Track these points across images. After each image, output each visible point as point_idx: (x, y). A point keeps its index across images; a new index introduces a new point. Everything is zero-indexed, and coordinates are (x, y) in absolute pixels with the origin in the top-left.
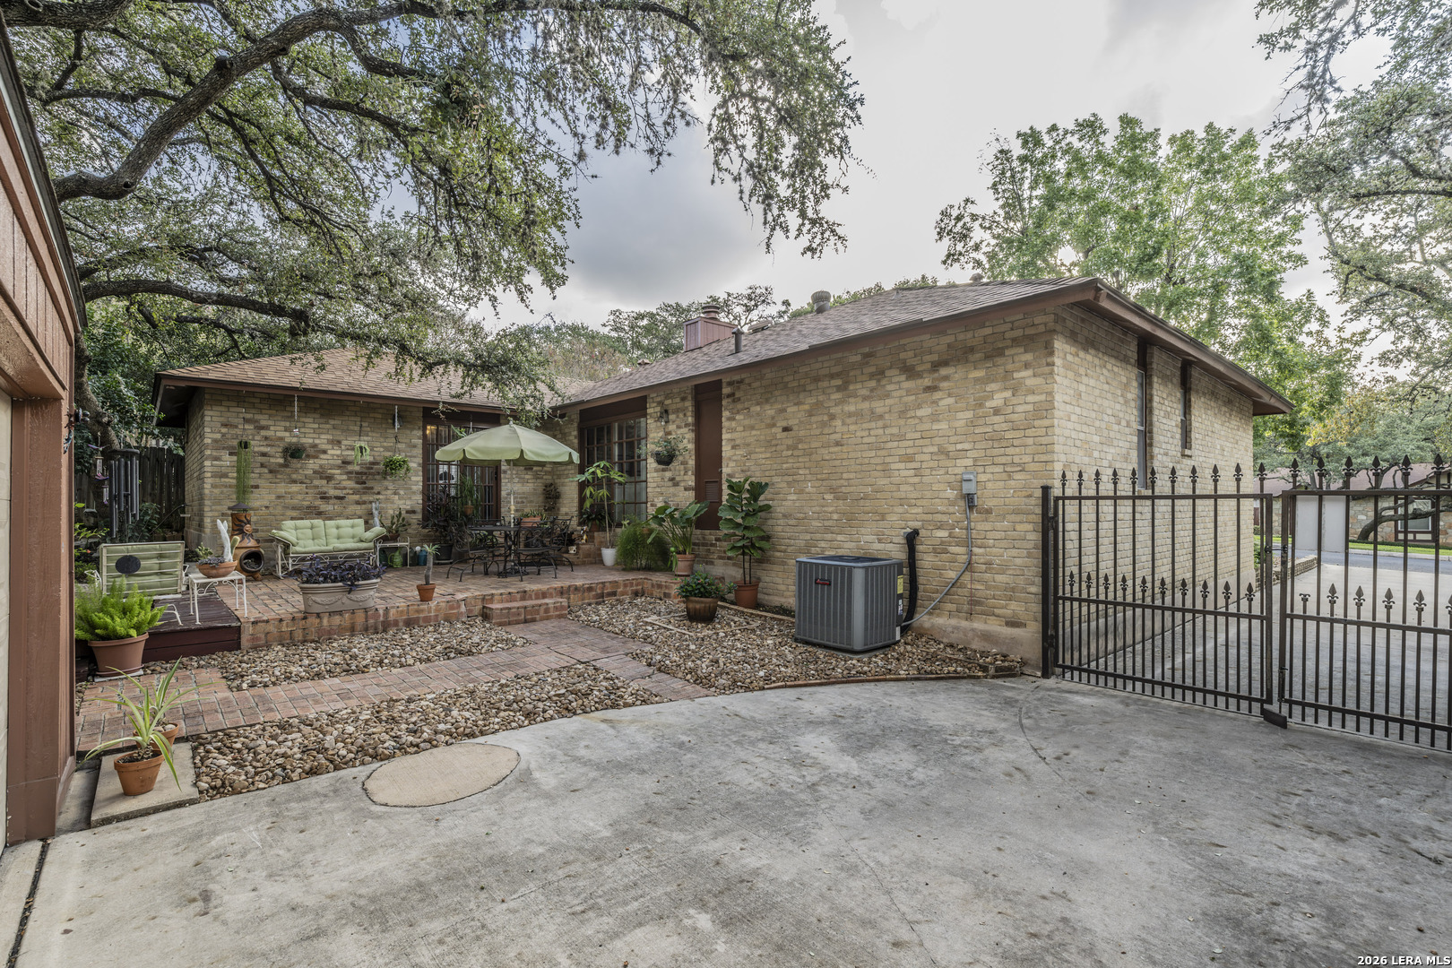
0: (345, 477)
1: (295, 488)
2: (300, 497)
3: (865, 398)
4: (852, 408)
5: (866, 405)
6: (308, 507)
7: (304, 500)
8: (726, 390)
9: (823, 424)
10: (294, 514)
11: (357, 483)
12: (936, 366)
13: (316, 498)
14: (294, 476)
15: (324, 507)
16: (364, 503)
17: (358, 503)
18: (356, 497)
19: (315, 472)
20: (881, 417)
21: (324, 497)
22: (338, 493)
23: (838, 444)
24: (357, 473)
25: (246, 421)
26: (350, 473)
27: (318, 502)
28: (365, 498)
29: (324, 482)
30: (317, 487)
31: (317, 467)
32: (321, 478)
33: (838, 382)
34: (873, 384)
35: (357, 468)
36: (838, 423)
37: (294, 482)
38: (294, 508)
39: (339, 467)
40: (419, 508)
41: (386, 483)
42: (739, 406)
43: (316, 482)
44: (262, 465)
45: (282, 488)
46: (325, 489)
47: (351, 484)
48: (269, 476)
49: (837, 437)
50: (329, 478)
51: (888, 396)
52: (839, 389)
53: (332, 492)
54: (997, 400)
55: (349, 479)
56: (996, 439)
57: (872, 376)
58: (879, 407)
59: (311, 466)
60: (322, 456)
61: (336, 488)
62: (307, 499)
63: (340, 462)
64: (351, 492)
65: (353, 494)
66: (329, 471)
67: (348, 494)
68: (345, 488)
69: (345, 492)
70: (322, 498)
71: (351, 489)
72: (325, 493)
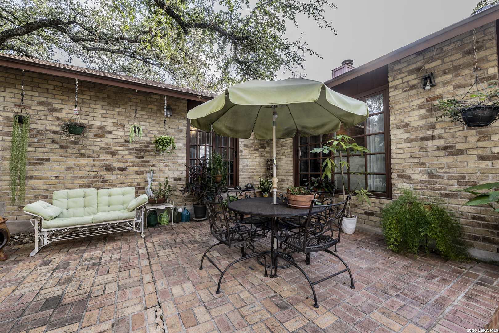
0: (127, 153)
1: (83, 161)
2: (88, 168)
6: (95, 177)
7: (91, 171)
10: (82, 182)
11: (137, 157)
13: (101, 170)
14: (83, 151)
15: (108, 176)
16: (142, 173)
17: (137, 173)
18: (136, 169)
19: (102, 148)
21: (109, 169)
22: (121, 165)
24: (137, 150)
25: (40, 104)
26: (132, 149)
27: (104, 173)
28: (142, 169)
29: (109, 156)
30: (103, 160)
31: (103, 144)
32: (107, 153)
35: (137, 146)
37: (83, 156)
38: (82, 178)
39: (122, 145)
40: (183, 177)
41: (158, 158)
43: (102, 157)
44: (53, 141)
45: (71, 161)
46: (109, 162)
47: (132, 158)
48: (60, 150)
50: (114, 154)
53: (115, 165)
55: (130, 154)
59: (99, 143)
60: (109, 136)
61: (119, 162)
62: (94, 170)
63: (123, 141)
64: (131, 164)
65: (133, 166)
66: (114, 148)
67: (129, 166)
68: (127, 162)
69: (126, 164)
70: (107, 169)
71: (132, 162)
72: (110, 165)
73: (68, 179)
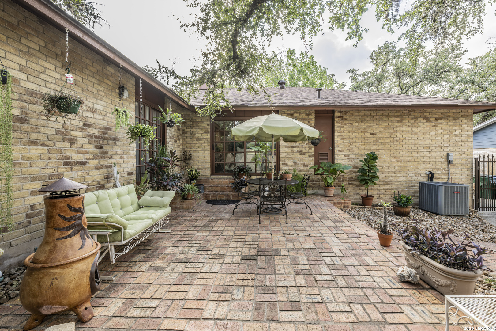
0: (86, 140)
1: (35, 151)
2: (41, 163)
3: (409, 126)
4: (404, 129)
5: (410, 129)
6: (51, 176)
7: (46, 167)
8: (337, 114)
9: (391, 134)
10: (35, 186)
11: (96, 147)
12: (437, 119)
13: (59, 165)
14: (34, 136)
16: (102, 167)
17: (97, 168)
18: (95, 162)
19: (58, 132)
20: (417, 133)
21: (68, 163)
22: (80, 158)
23: (397, 141)
24: (96, 137)
26: (90, 136)
27: (62, 169)
28: (102, 162)
29: (67, 145)
30: (60, 151)
31: (59, 127)
32: (64, 140)
33: (398, 119)
34: (413, 121)
35: (95, 132)
36: (398, 134)
37: (34, 143)
38: (34, 179)
39: (82, 130)
40: (134, 171)
41: (115, 148)
42: (346, 122)
43: (59, 145)
46: (68, 153)
47: (91, 148)
49: (398, 139)
50: (72, 141)
51: (419, 126)
52: (398, 121)
53: (76, 157)
54: (457, 133)
55: (90, 143)
56: (456, 144)
57: (412, 119)
58: (416, 130)
59: (53, 125)
61: (78, 152)
62: (50, 165)
63: (82, 123)
64: (91, 156)
65: (93, 159)
66: (72, 133)
67: (89, 159)
68: (86, 153)
69: (87, 156)
70: (66, 164)
71: (92, 154)
72: (68, 159)
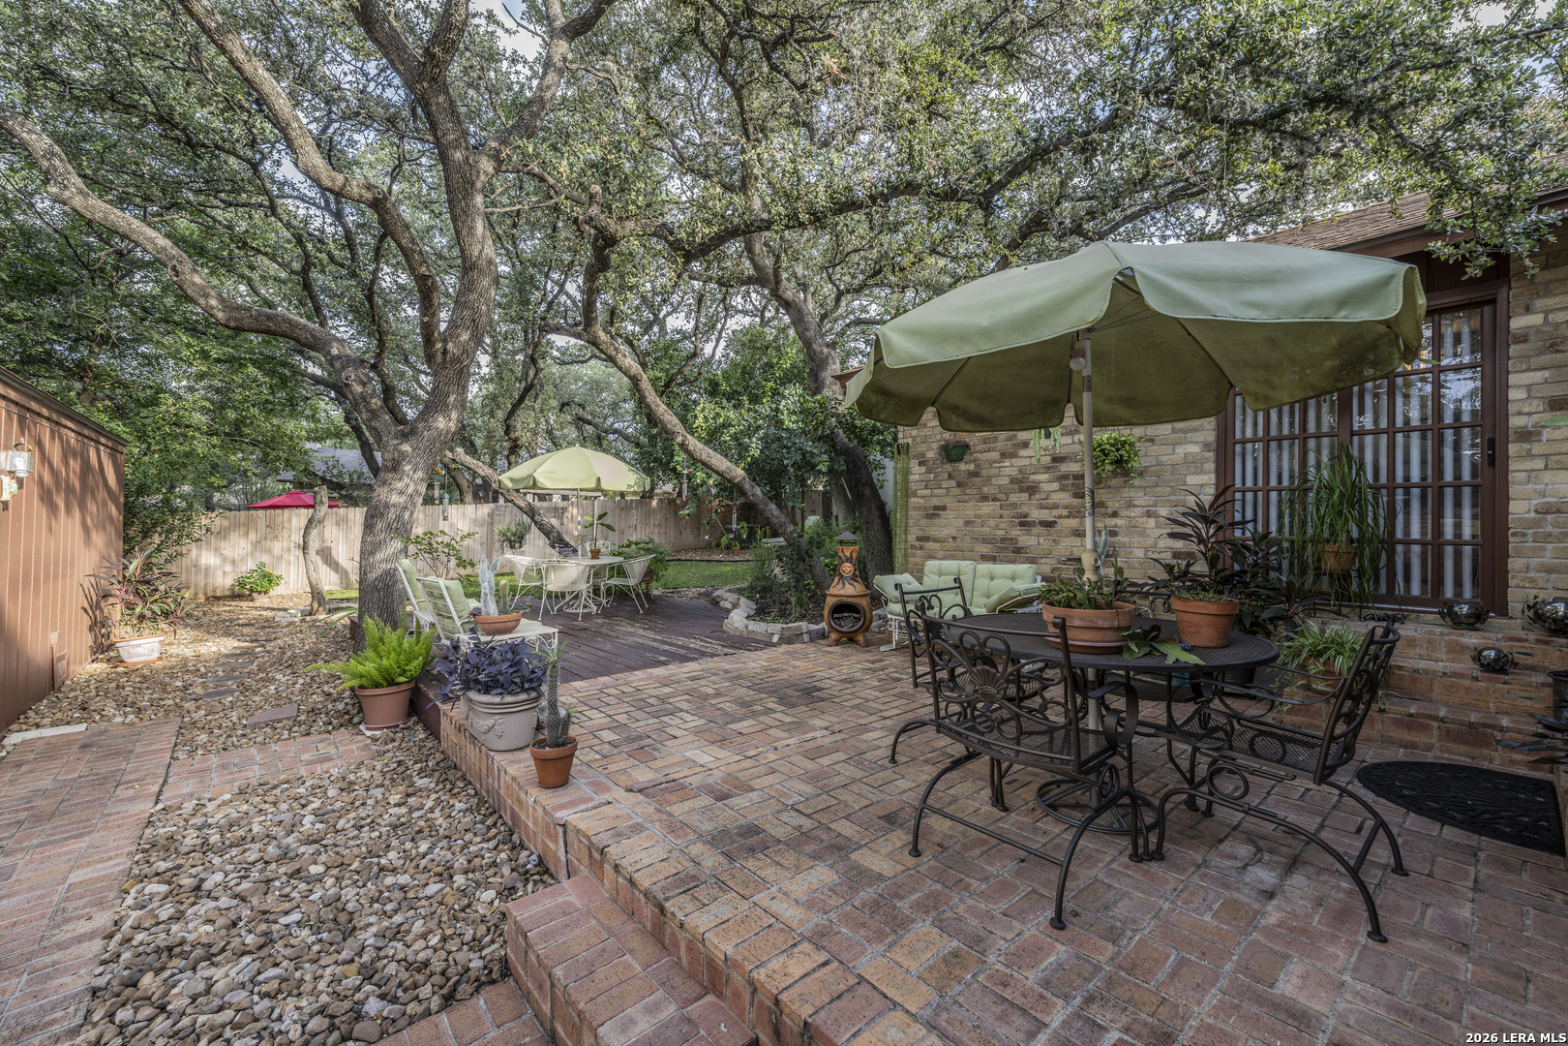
0: (1055, 486)
1: (987, 508)
2: (992, 522)
6: (1003, 540)
7: (997, 527)
10: (985, 549)
11: (1076, 495)
13: (1012, 525)
14: (985, 490)
15: (1027, 540)
19: (1013, 481)
21: (1025, 524)
22: (1046, 515)
24: (1075, 477)
26: (1065, 477)
27: (1016, 532)
29: (1025, 496)
30: (1014, 505)
31: (1014, 472)
32: (1021, 490)
37: (985, 498)
38: (985, 541)
39: (1047, 469)
41: (1126, 493)
43: (1014, 498)
44: (950, 477)
45: (970, 509)
46: (1025, 509)
47: (1064, 498)
48: (957, 491)
50: (1032, 490)
53: (1036, 514)
55: (1062, 489)
59: (1007, 471)
60: (1023, 453)
61: (1042, 507)
62: (1002, 526)
63: (1049, 458)
64: (1065, 513)
65: (1068, 517)
66: (1032, 477)
67: (1060, 517)
68: (1055, 507)
69: (1055, 512)
70: (1022, 524)
71: (1066, 507)
72: (1026, 516)
73: (967, 543)
